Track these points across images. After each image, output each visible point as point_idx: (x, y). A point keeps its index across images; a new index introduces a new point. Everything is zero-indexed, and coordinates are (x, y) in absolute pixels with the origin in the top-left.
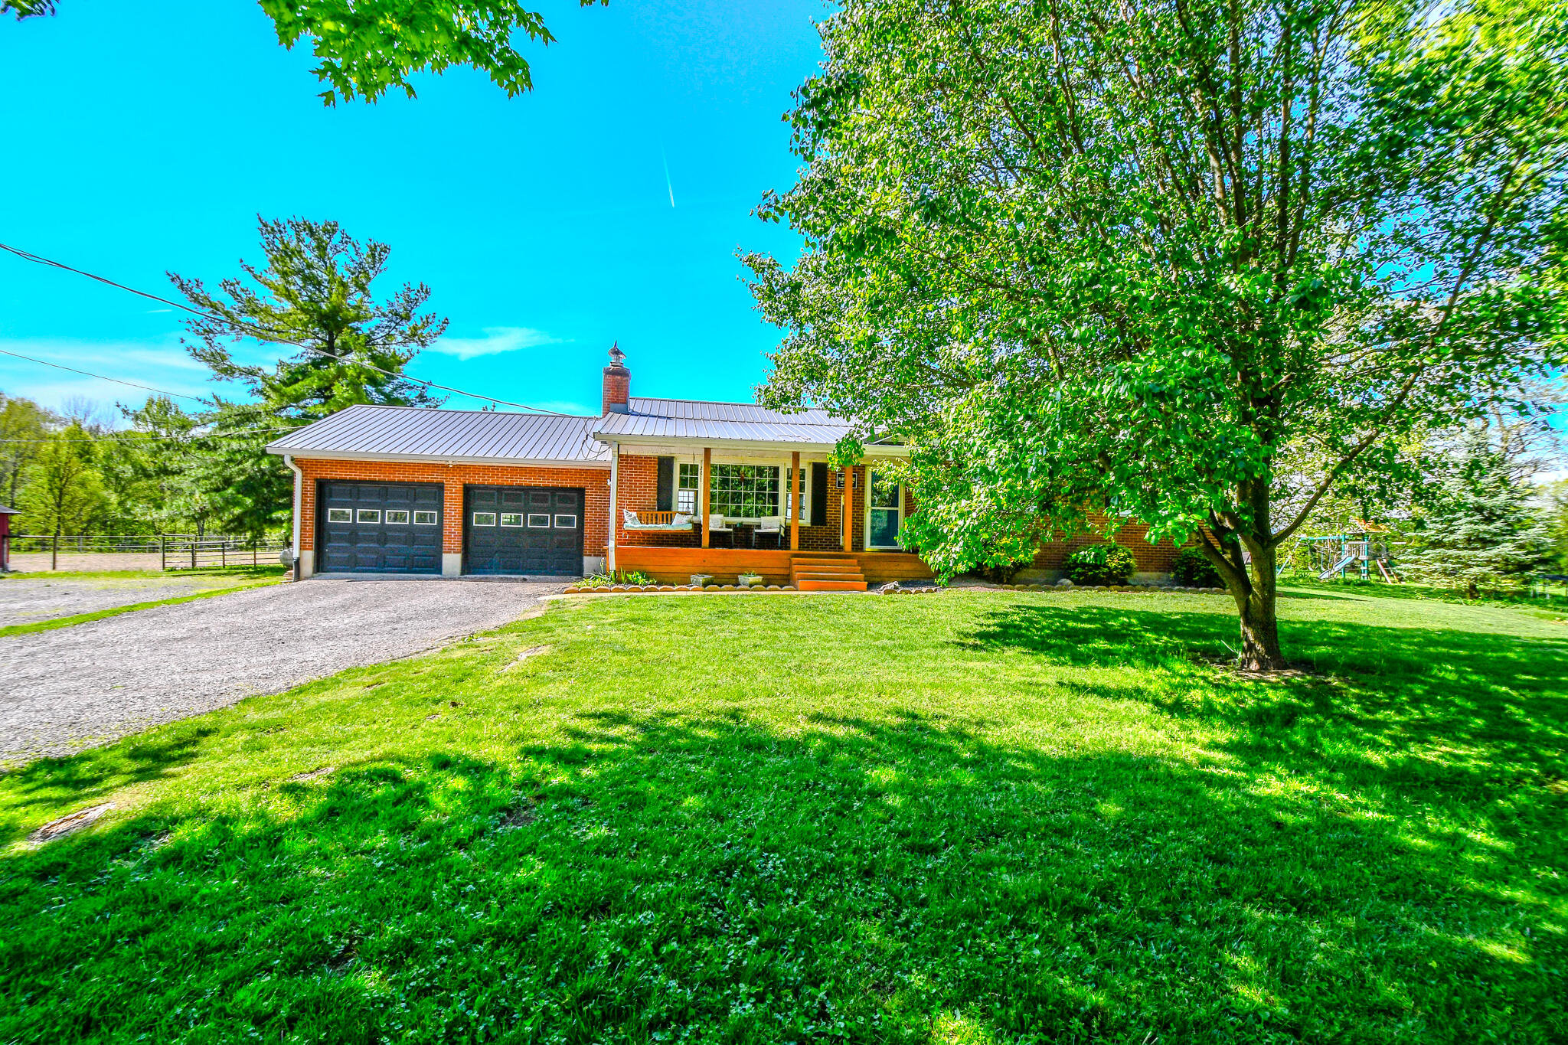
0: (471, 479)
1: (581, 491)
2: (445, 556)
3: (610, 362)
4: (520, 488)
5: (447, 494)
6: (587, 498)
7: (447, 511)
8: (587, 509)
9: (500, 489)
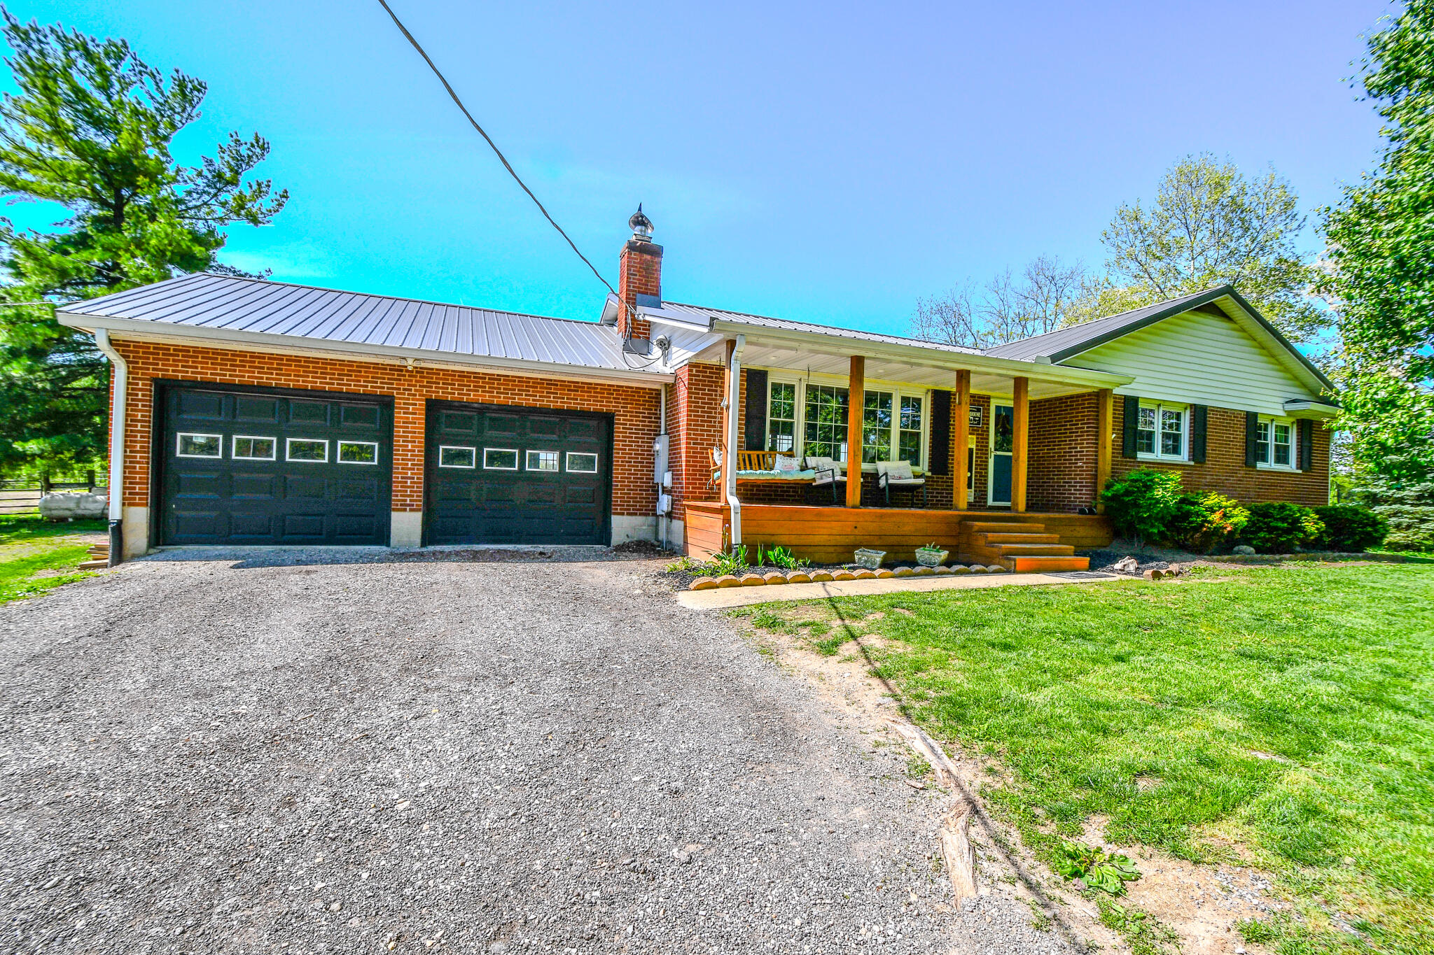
0: (438, 393)
1: (607, 420)
2: (394, 515)
3: (633, 234)
4: (517, 410)
5: (399, 415)
6: (618, 428)
7: (398, 442)
8: (617, 445)
9: (484, 409)
